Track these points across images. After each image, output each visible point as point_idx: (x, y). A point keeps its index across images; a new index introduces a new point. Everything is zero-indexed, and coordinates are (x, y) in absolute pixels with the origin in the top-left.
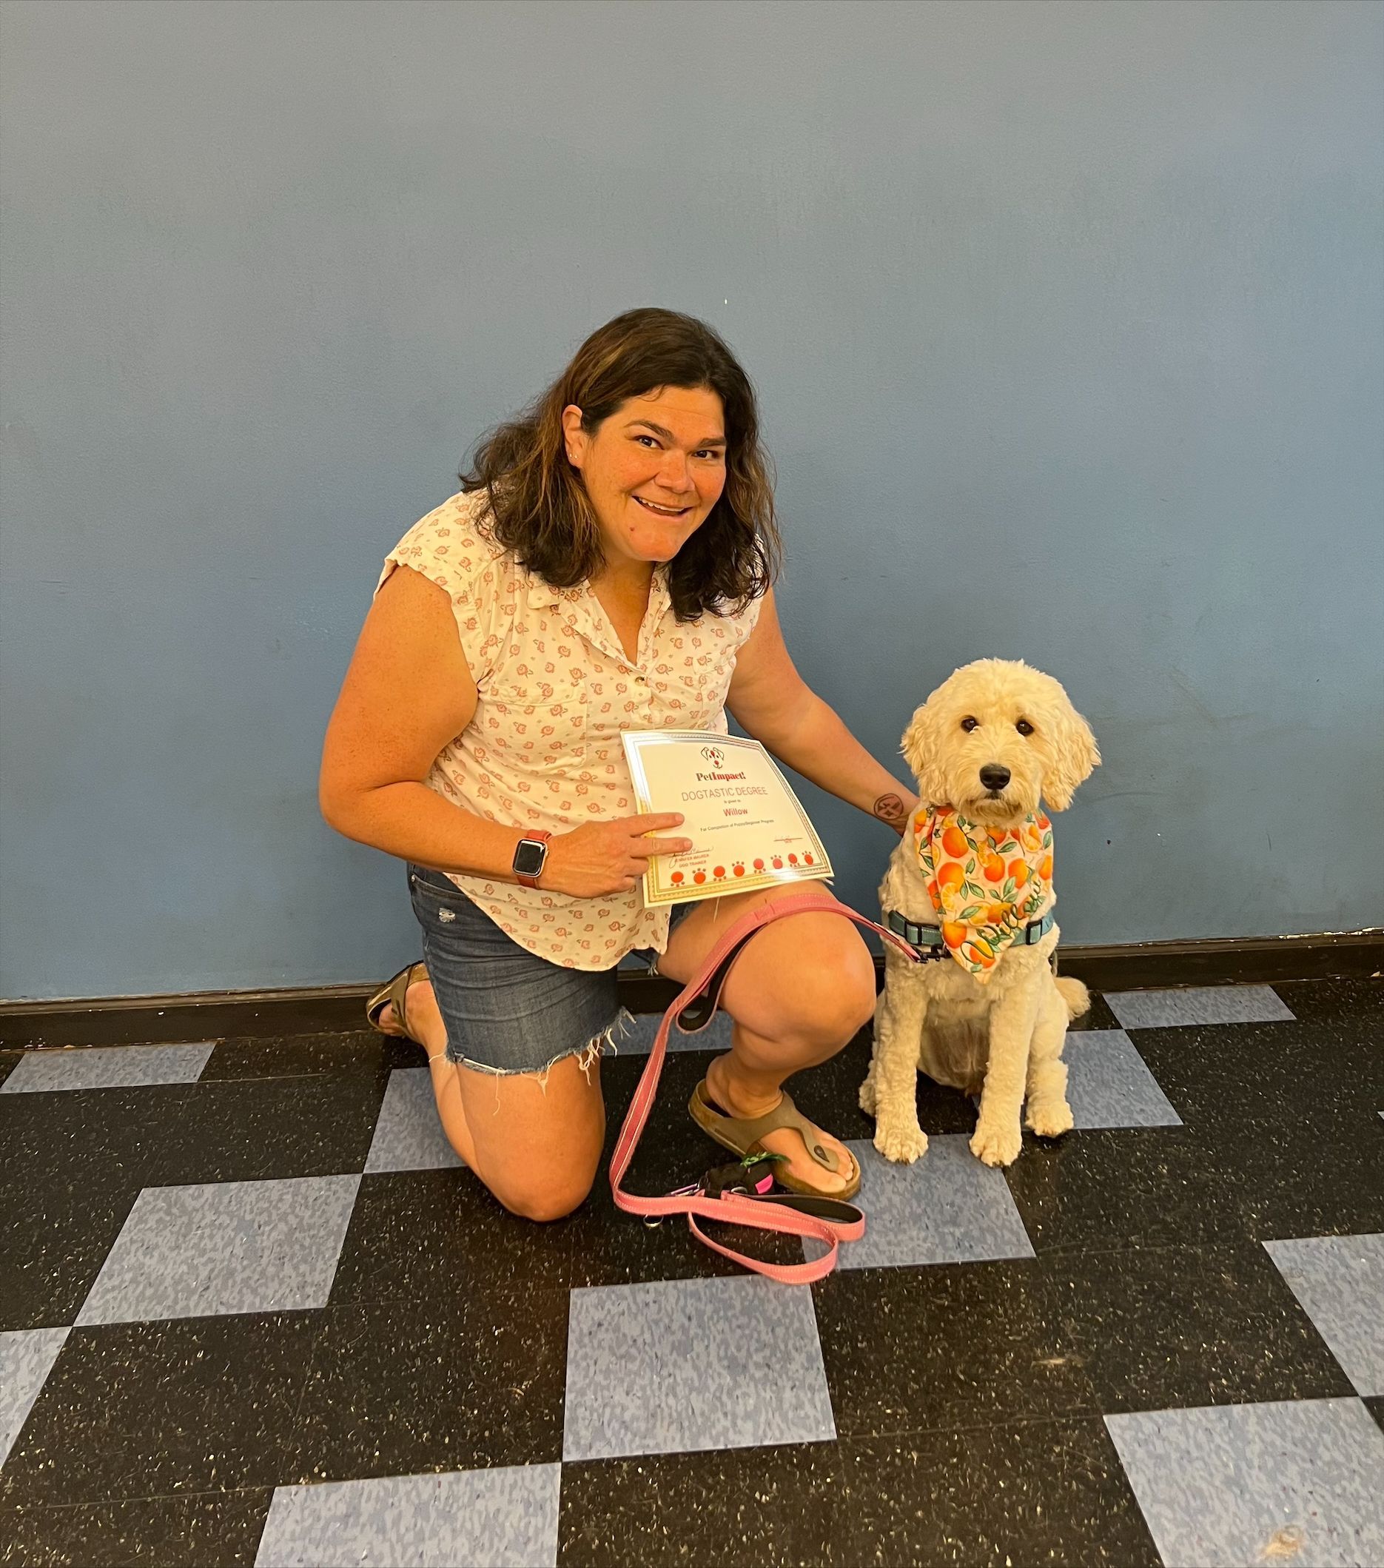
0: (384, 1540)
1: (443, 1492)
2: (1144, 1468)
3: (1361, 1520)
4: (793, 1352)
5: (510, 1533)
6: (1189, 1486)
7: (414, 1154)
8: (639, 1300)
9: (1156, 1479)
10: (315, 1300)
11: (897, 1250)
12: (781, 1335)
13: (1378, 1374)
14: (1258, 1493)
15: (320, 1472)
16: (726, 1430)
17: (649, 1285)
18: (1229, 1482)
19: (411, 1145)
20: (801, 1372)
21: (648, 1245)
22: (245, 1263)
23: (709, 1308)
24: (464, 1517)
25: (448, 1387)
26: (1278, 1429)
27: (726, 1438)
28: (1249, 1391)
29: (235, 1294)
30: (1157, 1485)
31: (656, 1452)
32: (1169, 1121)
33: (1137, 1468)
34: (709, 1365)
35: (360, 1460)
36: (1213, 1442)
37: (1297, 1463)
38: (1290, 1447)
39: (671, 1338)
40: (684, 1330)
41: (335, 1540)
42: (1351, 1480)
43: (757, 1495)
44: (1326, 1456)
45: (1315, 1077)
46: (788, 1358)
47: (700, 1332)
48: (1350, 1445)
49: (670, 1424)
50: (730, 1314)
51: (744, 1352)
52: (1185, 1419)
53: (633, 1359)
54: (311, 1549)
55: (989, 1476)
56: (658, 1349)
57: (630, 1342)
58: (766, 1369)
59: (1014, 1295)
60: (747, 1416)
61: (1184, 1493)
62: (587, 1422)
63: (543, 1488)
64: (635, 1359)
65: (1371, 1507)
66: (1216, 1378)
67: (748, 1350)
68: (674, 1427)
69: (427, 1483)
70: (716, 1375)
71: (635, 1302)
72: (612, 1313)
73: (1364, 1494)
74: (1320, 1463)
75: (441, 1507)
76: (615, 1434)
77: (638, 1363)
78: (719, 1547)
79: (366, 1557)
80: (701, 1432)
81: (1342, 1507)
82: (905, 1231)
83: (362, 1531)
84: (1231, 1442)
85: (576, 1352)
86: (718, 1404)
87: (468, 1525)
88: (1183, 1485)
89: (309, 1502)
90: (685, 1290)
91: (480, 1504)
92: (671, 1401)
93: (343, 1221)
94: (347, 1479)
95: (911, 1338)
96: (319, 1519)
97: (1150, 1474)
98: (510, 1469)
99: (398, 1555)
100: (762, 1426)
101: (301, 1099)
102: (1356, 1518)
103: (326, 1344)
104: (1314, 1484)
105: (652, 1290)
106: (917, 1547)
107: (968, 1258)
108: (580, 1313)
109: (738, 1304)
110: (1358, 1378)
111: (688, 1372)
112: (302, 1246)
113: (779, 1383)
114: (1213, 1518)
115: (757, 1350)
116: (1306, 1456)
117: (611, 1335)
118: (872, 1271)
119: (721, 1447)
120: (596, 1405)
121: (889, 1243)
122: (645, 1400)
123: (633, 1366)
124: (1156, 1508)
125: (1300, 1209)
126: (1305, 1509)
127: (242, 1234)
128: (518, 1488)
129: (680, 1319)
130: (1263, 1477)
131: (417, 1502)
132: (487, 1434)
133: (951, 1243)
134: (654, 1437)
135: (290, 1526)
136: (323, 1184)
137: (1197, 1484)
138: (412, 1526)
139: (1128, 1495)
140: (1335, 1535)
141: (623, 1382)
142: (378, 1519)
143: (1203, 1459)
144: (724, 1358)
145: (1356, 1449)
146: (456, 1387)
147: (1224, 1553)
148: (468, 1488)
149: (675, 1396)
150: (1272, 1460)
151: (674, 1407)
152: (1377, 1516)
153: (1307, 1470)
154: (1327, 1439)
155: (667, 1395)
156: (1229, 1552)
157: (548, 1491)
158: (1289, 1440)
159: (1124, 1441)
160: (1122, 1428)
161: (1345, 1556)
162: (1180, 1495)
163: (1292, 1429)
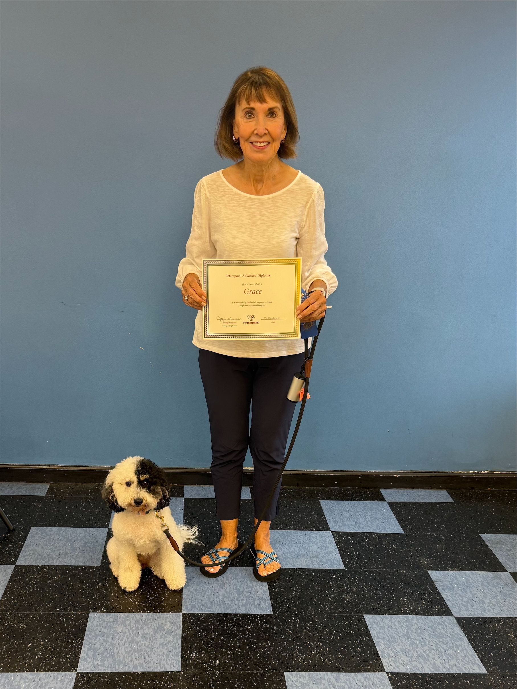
0: (126, 628)
1: (144, 617)
2: (376, 629)
3: (447, 648)
4: (259, 590)
5: (166, 630)
6: (390, 635)
11: (296, 564)
12: (255, 585)
13: (461, 610)
14: (414, 639)
15: (104, 610)
20: (261, 595)
23: (231, 575)
24: (151, 625)
25: (143, 591)
26: (423, 623)
28: (415, 612)
30: (379, 634)
31: (213, 613)
32: (399, 532)
34: (231, 591)
35: (116, 608)
36: (400, 624)
37: (428, 632)
38: (426, 628)
40: (223, 581)
41: (110, 627)
42: (446, 638)
43: (246, 626)
44: (439, 632)
46: (257, 590)
47: (227, 582)
48: (448, 629)
50: (237, 577)
51: (242, 588)
52: (392, 618)
54: (103, 629)
55: (323, 627)
56: (213, 585)
57: (204, 583)
58: (250, 594)
59: (336, 579)
60: (243, 605)
62: (190, 603)
64: (206, 587)
65: (452, 645)
66: (404, 608)
68: (218, 607)
69: (138, 615)
70: (232, 594)
72: (197, 574)
73: (450, 642)
74: (437, 633)
75: (144, 621)
76: (200, 606)
77: (206, 588)
78: (233, 638)
79: (121, 632)
80: (227, 608)
81: (442, 645)
82: (299, 559)
83: (119, 626)
84: (407, 625)
86: (233, 602)
87: (153, 627)
88: (388, 635)
89: (101, 617)
91: (156, 622)
92: (218, 600)
94: (112, 612)
95: (299, 589)
96: (105, 622)
97: (377, 631)
98: (165, 614)
100: (248, 609)
103: (101, 576)
104: (433, 638)
106: (298, 643)
107: (321, 567)
109: (240, 574)
110: (455, 611)
111: (223, 592)
113: (254, 597)
114: (397, 644)
115: (246, 588)
116: (432, 631)
118: (287, 569)
119: (234, 613)
120: (193, 599)
121: (293, 561)
122: (209, 598)
124: (378, 640)
126: (429, 644)
128: (168, 618)
130: (416, 635)
131: (136, 620)
132: (157, 604)
133: (315, 563)
134: (212, 609)
135: (95, 623)
137: (393, 635)
138: (135, 626)
139: (369, 636)
140: (438, 651)
141: (201, 593)
142: (123, 623)
143: (396, 629)
144: (235, 589)
145: (450, 630)
146: (146, 591)
147: (399, 653)
148: (152, 617)
149: (219, 598)
150: (420, 631)
151: (218, 602)
152: (453, 648)
153: (432, 634)
154: (440, 627)
155: (216, 598)
156: (401, 652)
157: (178, 620)
158: (427, 626)
159: (370, 622)
160: (370, 619)
161: (440, 657)
162: (387, 637)
163: (428, 623)
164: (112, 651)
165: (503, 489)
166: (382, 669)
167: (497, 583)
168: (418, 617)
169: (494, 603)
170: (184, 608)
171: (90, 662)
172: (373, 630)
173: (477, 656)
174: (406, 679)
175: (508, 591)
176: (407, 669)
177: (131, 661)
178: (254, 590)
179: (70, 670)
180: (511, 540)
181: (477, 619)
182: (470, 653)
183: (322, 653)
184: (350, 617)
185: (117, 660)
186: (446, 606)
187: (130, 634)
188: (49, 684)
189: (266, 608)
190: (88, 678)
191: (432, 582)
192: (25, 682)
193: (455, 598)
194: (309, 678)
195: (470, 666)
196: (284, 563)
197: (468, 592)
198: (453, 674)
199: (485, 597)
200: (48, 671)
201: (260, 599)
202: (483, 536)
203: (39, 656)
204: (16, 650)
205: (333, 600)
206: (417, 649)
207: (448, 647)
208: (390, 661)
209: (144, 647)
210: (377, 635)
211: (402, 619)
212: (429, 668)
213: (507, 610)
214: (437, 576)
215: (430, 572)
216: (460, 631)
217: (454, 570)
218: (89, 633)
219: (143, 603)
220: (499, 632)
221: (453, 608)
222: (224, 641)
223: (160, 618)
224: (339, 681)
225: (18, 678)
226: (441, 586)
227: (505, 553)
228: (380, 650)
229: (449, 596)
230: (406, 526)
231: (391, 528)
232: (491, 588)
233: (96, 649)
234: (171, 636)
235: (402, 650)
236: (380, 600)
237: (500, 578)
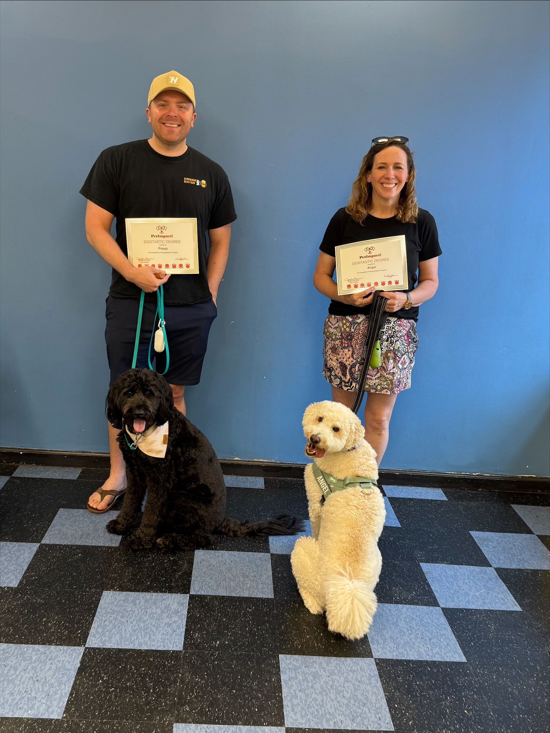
4: (263, 574)
6: (380, 623)
8: (216, 555)
10: (115, 544)
12: (260, 569)
13: (448, 602)
14: (402, 627)
15: (117, 589)
16: (240, 592)
17: (219, 551)
20: (265, 579)
21: (220, 541)
22: (94, 532)
23: (238, 560)
25: (156, 571)
27: (240, 594)
28: (406, 601)
29: (90, 540)
31: (218, 595)
32: (397, 525)
34: (237, 574)
36: (391, 612)
37: (416, 621)
38: (415, 617)
39: (225, 566)
40: (230, 564)
41: (121, 606)
42: (432, 627)
43: (248, 609)
44: (426, 621)
46: (261, 575)
47: (235, 565)
49: (223, 588)
50: (244, 562)
51: (248, 572)
52: (383, 606)
54: (114, 607)
56: (221, 569)
57: (213, 566)
58: (254, 578)
60: (247, 589)
64: (214, 570)
65: (436, 634)
66: (396, 597)
69: (149, 595)
70: (238, 577)
71: (215, 555)
72: (208, 558)
73: (435, 631)
74: (423, 622)
75: (153, 601)
76: (206, 589)
78: (235, 620)
79: (130, 610)
80: (232, 592)
83: (129, 604)
84: (396, 614)
85: (196, 567)
86: (238, 585)
87: (161, 606)
89: (113, 596)
90: (231, 554)
91: (164, 602)
92: (224, 582)
94: (125, 591)
96: (116, 600)
98: (174, 594)
100: (251, 592)
103: (118, 556)
105: (220, 553)
106: (294, 627)
108: (198, 556)
109: (247, 559)
110: (441, 602)
113: (258, 581)
115: (252, 572)
117: (207, 563)
119: (238, 596)
120: (200, 581)
122: (216, 581)
123: (213, 572)
126: (416, 632)
127: (92, 524)
128: (176, 599)
129: (229, 561)
130: (404, 623)
132: (167, 585)
134: (218, 591)
135: (108, 601)
138: (144, 605)
140: (423, 639)
141: (210, 576)
142: (134, 602)
143: (387, 616)
144: (241, 573)
145: (436, 620)
146: (158, 572)
147: (388, 640)
148: (161, 598)
149: (225, 581)
150: (408, 619)
151: (224, 585)
152: (438, 636)
153: (419, 623)
154: (427, 616)
155: (223, 580)
157: (185, 601)
161: (425, 645)
162: (377, 624)
163: (416, 613)
164: (120, 628)
165: (493, 490)
166: (370, 655)
167: (482, 577)
168: (408, 606)
169: (478, 596)
170: (192, 589)
171: (98, 638)
173: (458, 646)
174: (392, 665)
175: (492, 585)
176: (393, 656)
177: (137, 639)
178: (259, 574)
179: (79, 645)
180: (497, 538)
181: (461, 610)
182: (453, 642)
183: (317, 637)
185: (123, 637)
186: (435, 597)
187: (139, 613)
188: (58, 657)
189: (268, 592)
190: (95, 653)
191: (423, 574)
192: (36, 654)
193: (442, 590)
194: (302, 661)
195: (452, 655)
197: (455, 584)
198: (435, 662)
199: (470, 590)
200: (59, 645)
201: (264, 584)
202: (472, 533)
203: (52, 630)
204: (31, 624)
206: (404, 637)
207: (433, 636)
208: (378, 648)
209: (150, 626)
211: (393, 608)
212: (414, 656)
213: (489, 602)
214: (428, 569)
215: (422, 564)
216: (444, 621)
217: (444, 563)
218: (100, 610)
219: (154, 584)
220: (480, 623)
221: (440, 599)
222: (226, 622)
223: (168, 598)
224: (330, 665)
225: (30, 651)
226: (430, 578)
227: (491, 550)
228: (370, 637)
229: (437, 587)
230: (403, 520)
231: (390, 521)
232: (477, 581)
233: (106, 626)
234: (176, 616)
235: (391, 637)
237: (485, 573)
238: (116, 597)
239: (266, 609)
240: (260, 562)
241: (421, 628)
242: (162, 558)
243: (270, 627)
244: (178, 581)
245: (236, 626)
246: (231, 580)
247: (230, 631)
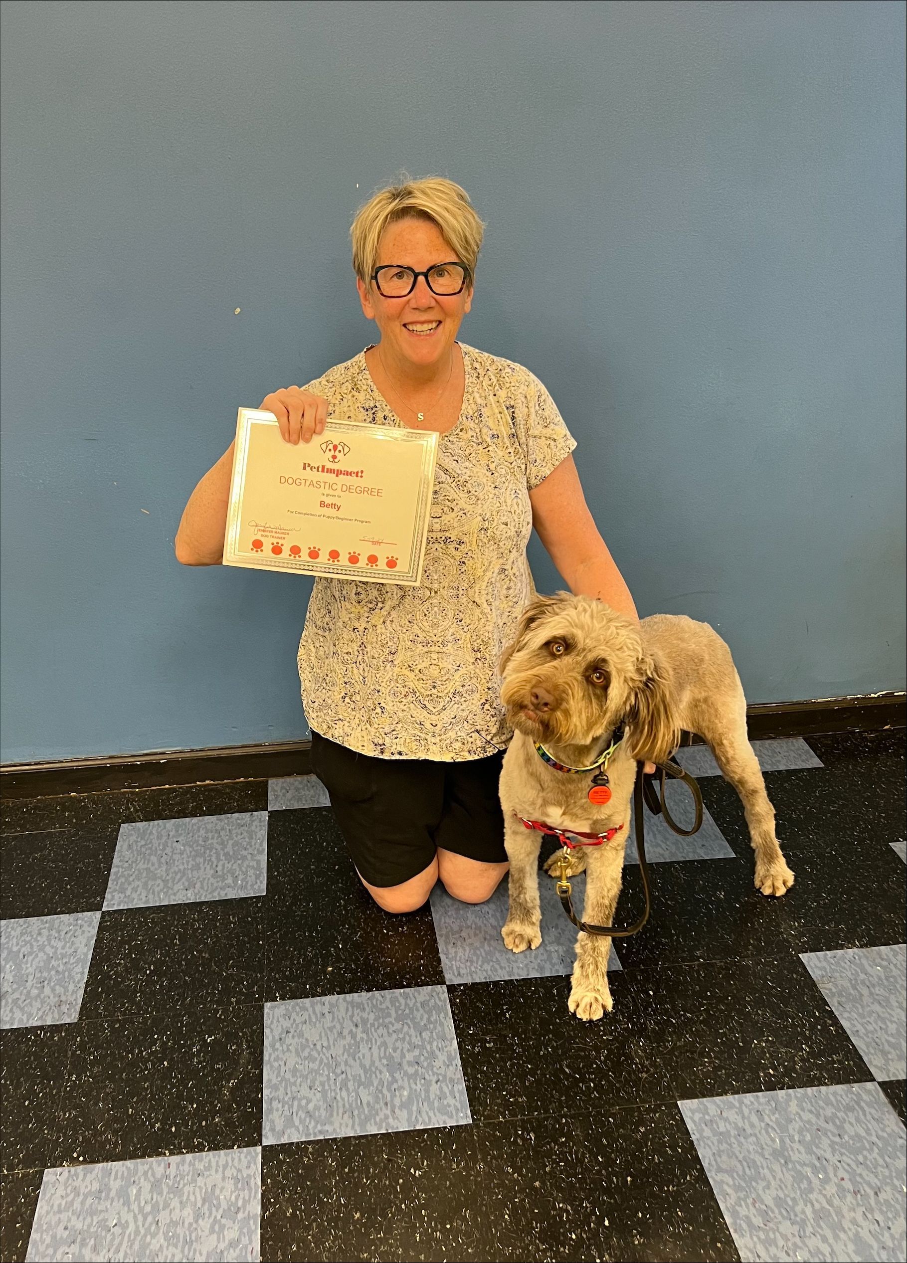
0: (129, 1211)
1: (172, 1171)
2: (711, 1144)
3: (878, 1183)
4: (437, 1052)
6: (744, 1157)
7: (140, 894)
8: (318, 1012)
9: (720, 1152)
10: (70, 1016)
11: (515, 965)
12: (427, 1039)
13: (890, 1062)
14: (799, 1163)
15: (78, 1157)
16: (386, 1117)
17: (324, 998)
18: (776, 1154)
19: (138, 886)
20: (443, 1068)
22: (15, 986)
23: (372, 1017)
24: (189, 1192)
25: (173, 1086)
26: (813, 1109)
27: (388, 1124)
28: (791, 1077)
29: (8, 1012)
30: (720, 1157)
31: (334, 1137)
32: (725, 854)
33: (705, 1144)
34: (373, 1063)
35: (108, 1146)
36: (763, 1120)
37: (828, 1137)
38: (822, 1124)
39: (343, 1042)
40: (353, 1036)
41: (92, 1213)
42: (871, 1151)
43: (412, 1171)
44: (853, 1133)
45: (839, 815)
46: (433, 1056)
47: (365, 1036)
48: (869, 1122)
49: (344, 1113)
50: (387, 1021)
51: (399, 1051)
52: (741, 1102)
53: (314, 1060)
54: (74, 1218)
55: (591, 1152)
56: (333, 1051)
57: (312, 1046)
58: (416, 1067)
60: (403, 1106)
61: (742, 1165)
62: (280, 1113)
63: (248, 1167)
64: (316, 1059)
65: (887, 1173)
66: (765, 1068)
67: (402, 1050)
69: (159, 1165)
70: (378, 1072)
71: (314, 1013)
72: (297, 1022)
73: (881, 1162)
74: (846, 1138)
75: (171, 1183)
76: (302, 1121)
77: (317, 1063)
78: (383, 1214)
79: (116, 1225)
80: (367, 1119)
81: (864, 1173)
83: (111, 1204)
84: (777, 1122)
85: (270, 1055)
86: (380, 1095)
87: (192, 1198)
88: (740, 1157)
89: (70, 1182)
90: (352, 1002)
91: (200, 1179)
92: (344, 1093)
93: (88, 950)
94: (98, 1162)
95: (528, 1039)
96: (79, 1195)
97: (714, 1149)
98: (222, 1152)
99: (140, 1223)
100: (415, 1113)
101: (52, 850)
102: (875, 1181)
103: (78, 1052)
104: (842, 1154)
105: (326, 1003)
106: (536, 1211)
108: (272, 1023)
109: (393, 1012)
110: (876, 1066)
111: (357, 1069)
112: (57, 972)
113: (427, 1077)
115: (409, 1051)
116: (835, 1131)
117: (296, 1039)
118: (496, 983)
119: (384, 1131)
120: (286, 1099)
121: (508, 960)
122: (324, 1093)
123: (314, 1066)
124: (719, 1177)
125: (829, 926)
126: (835, 1175)
127: (11, 963)
128: (229, 1168)
129: (348, 1025)
130: (802, 1150)
131: (152, 1180)
132: (204, 1123)
134: (331, 1123)
135: (56, 1202)
136: (72, 919)
137: (752, 1157)
138: (150, 1199)
139: (698, 1167)
140: (859, 1196)
141: (307, 1079)
142: (123, 1194)
143: (755, 1135)
144: (383, 1058)
146: (179, 1086)
147: (773, 1212)
148: (191, 1168)
149: (348, 1090)
150: (808, 1135)
151: (346, 1099)
152: (892, 1180)
153: (836, 1143)
154: (852, 1117)
155: (341, 1089)
156: (776, 1211)
157: (252, 1170)
158: (822, 1118)
159: (694, 1122)
160: (693, 1112)
161: (867, 1214)
162: (739, 1165)
163: (823, 1109)
168: (800, 1091)
170: (268, 1128)
172: (705, 1148)
178: (426, 1055)
183: (595, 1235)
184: (648, 1111)
186: (856, 1054)
187: (137, 1227)
189: (454, 1105)
191: (814, 984)
193: (870, 1028)
196: (489, 968)
197: (894, 1004)
201: (442, 1082)
205: (605, 1062)
206: (811, 1196)
207: (879, 1180)
210: (716, 1160)
211: (766, 1104)
214: (821, 969)
215: (804, 958)
216: (897, 1124)
217: (854, 945)
219: (170, 1127)
221: (871, 1056)
222: (362, 1224)
223: (209, 1168)
226: (834, 995)
229: (855, 1022)
230: (737, 836)
231: (706, 844)
234: (234, 1223)
235: (779, 1202)
236: (709, 1053)
238: (76, 1184)
239: (458, 1164)
240: (426, 1016)
241: (845, 1158)
242: (186, 1042)
243: (474, 1219)
244: (229, 1109)
245: (389, 1231)
246: (360, 1084)
247: (376, 1250)
